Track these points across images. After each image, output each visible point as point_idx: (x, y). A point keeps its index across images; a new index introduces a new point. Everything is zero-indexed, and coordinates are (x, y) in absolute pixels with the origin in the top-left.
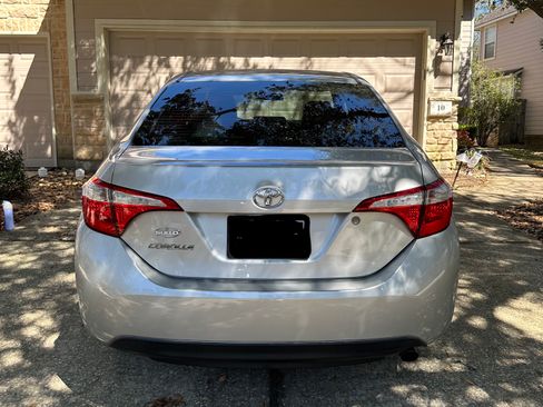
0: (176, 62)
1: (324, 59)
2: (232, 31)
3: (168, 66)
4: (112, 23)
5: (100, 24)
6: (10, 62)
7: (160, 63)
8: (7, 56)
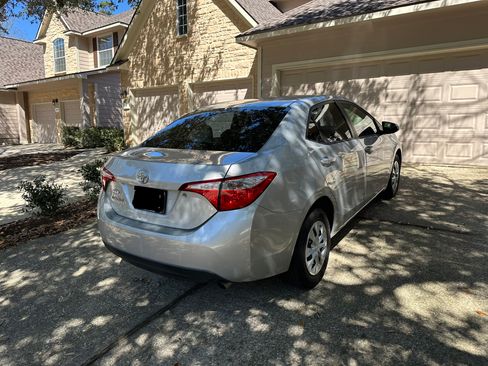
0: (319, 86)
1: (431, 75)
2: (357, 61)
3: (314, 89)
4: (282, 66)
5: (275, 67)
6: (236, 94)
7: (309, 87)
8: (235, 91)
